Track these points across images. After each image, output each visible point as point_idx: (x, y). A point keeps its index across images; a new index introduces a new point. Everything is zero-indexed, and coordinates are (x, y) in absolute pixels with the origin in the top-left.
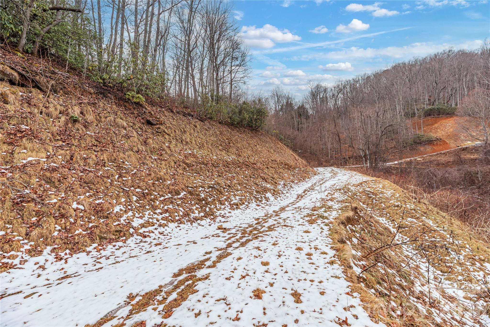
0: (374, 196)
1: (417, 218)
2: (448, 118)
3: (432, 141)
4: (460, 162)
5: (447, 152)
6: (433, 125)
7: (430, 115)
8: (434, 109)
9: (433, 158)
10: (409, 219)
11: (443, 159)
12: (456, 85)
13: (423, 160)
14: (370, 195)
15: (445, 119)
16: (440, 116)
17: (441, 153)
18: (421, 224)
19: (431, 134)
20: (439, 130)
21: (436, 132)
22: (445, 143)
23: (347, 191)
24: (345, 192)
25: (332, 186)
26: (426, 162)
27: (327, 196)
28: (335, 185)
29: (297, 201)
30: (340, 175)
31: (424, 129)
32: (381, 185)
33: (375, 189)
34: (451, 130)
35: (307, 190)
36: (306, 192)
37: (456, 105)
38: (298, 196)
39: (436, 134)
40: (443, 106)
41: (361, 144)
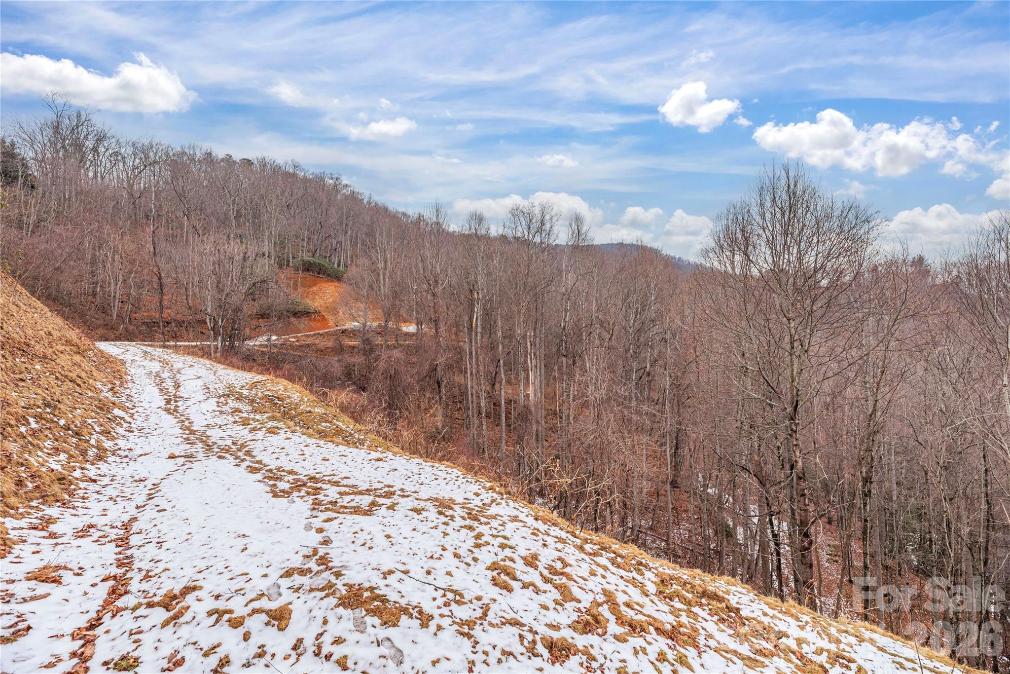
0: (280, 402)
1: (330, 422)
2: (328, 281)
3: (309, 313)
4: (341, 349)
5: (326, 333)
6: (310, 287)
7: (308, 271)
8: (314, 262)
9: (309, 341)
10: (323, 424)
11: (323, 343)
12: (341, 238)
13: (297, 341)
15: (326, 281)
16: (321, 276)
17: (319, 333)
18: (334, 427)
19: (308, 301)
20: (317, 297)
21: (313, 300)
22: (324, 319)
23: (240, 398)
24: (238, 399)
25: (207, 391)
26: (301, 346)
27: (218, 406)
28: (208, 388)
29: (182, 418)
30: (180, 365)
31: (300, 290)
32: (281, 386)
33: (277, 392)
34: (331, 300)
35: (170, 400)
36: (172, 402)
37: (339, 265)
38: (168, 411)
39: (314, 302)
40: (325, 262)
41: (209, 304)
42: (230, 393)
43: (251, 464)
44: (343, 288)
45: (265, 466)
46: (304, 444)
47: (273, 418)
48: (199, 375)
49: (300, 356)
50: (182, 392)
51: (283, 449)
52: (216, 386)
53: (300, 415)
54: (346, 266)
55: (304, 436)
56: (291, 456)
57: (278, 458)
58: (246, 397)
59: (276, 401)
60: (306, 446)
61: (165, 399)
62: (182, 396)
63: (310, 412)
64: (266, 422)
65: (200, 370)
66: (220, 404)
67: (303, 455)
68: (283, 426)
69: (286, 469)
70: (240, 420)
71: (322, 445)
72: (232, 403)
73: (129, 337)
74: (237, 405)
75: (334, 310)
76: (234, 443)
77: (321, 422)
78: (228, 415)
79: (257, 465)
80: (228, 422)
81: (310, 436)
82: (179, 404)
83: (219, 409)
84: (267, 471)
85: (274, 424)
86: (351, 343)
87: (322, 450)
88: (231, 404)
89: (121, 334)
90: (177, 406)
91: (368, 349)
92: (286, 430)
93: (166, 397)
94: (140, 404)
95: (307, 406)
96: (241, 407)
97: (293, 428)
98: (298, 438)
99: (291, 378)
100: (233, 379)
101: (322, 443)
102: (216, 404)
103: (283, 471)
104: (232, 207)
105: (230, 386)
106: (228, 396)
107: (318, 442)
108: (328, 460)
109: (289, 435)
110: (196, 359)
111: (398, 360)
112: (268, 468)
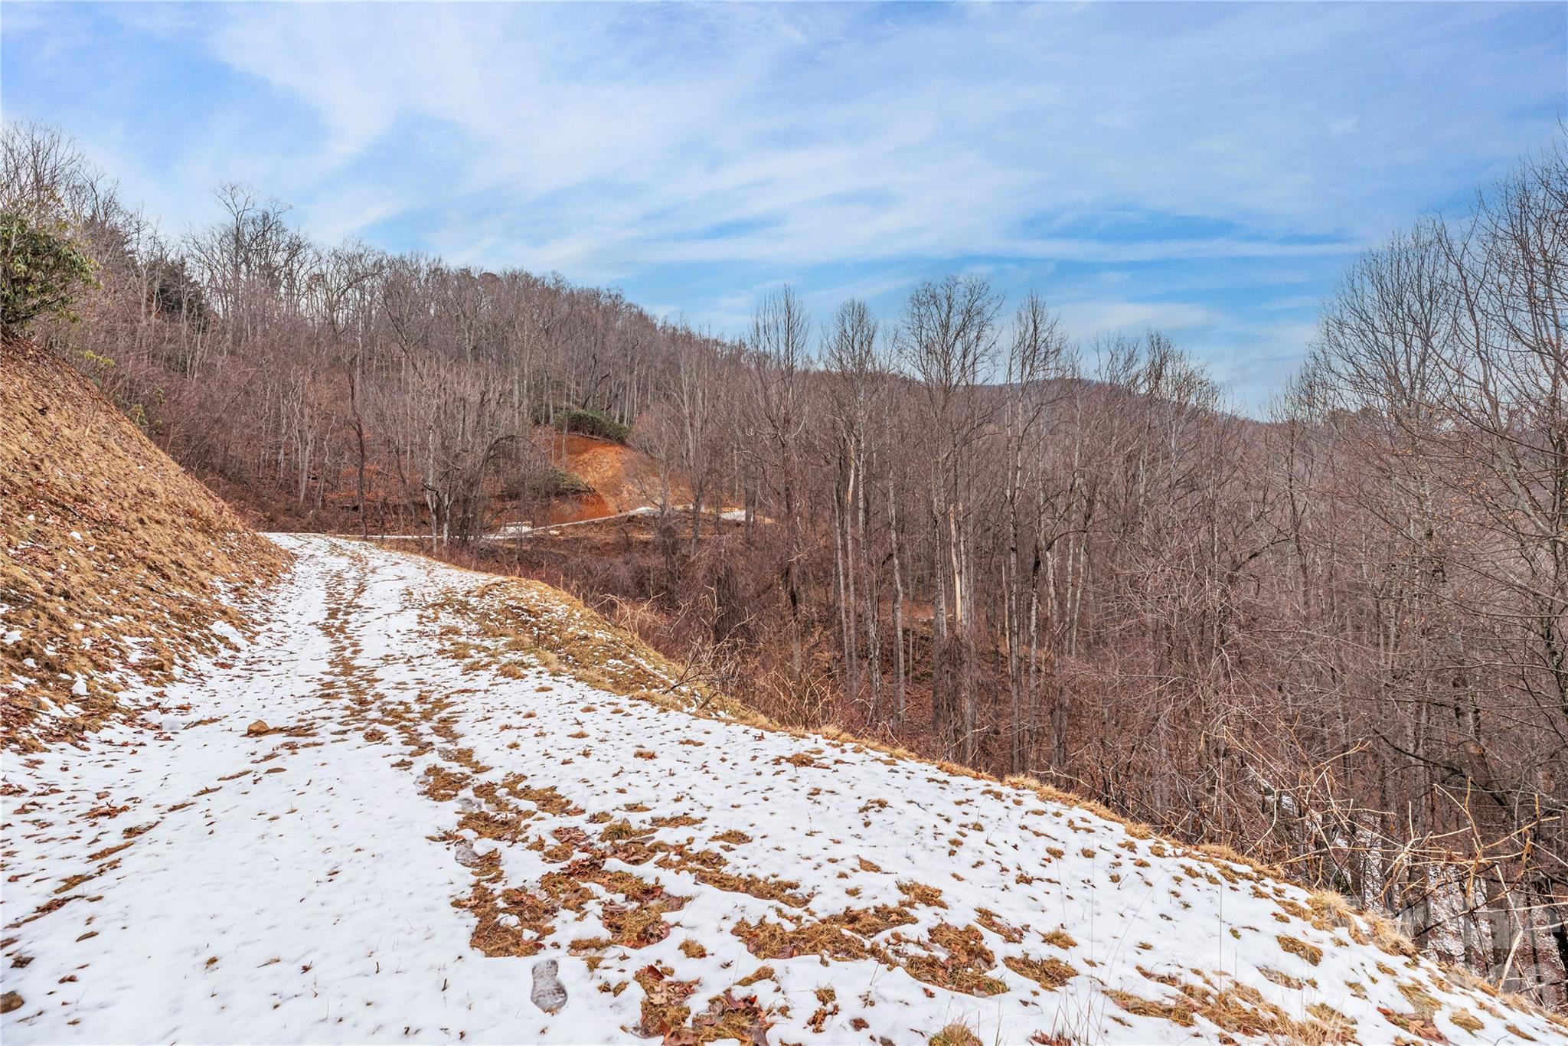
0: (533, 620)
1: (623, 658)
2: (605, 444)
3: (579, 491)
4: (627, 546)
5: (605, 521)
6: (580, 453)
7: (577, 429)
8: (585, 416)
9: (581, 534)
10: (610, 661)
11: (599, 537)
12: (625, 377)
13: (561, 534)
14: (523, 618)
15: (603, 445)
16: (595, 437)
17: (593, 523)
18: (632, 667)
19: (577, 474)
20: (589, 469)
21: (585, 473)
22: (600, 500)
23: (462, 609)
24: (458, 611)
25: (407, 597)
26: (567, 541)
27: (420, 623)
28: (411, 594)
29: (346, 643)
30: (380, 562)
31: (565, 458)
32: (535, 592)
33: (528, 600)
34: (610, 473)
35: (338, 610)
36: (340, 615)
37: (621, 421)
38: (326, 630)
39: (586, 477)
40: (602, 417)
41: (431, 472)
42: (448, 602)
43: (441, 763)
44: (628, 455)
45: (480, 769)
46: (583, 705)
47: (516, 646)
48: (402, 575)
49: (564, 556)
50: (364, 600)
51: (530, 716)
52: (426, 591)
53: (568, 643)
54: (631, 422)
55: (580, 685)
56: (549, 739)
57: (515, 746)
58: (474, 610)
59: (525, 617)
60: (588, 710)
61: (329, 609)
62: (360, 604)
63: (586, 638)
64: (502, 653)
65: (406, 569)
66: (424, 620)
67: (581, 736)
68: (535, 661)
69: (537, 785)
70: (452, 648)
71: (627, 710)
72: (446, 619)
73: (320, 526)
74: (453, 622)
75: (614, 488)
76: (421, 699)
77: (607, 657)
78: (432, 640)
79: (455, 768)
80: (428, 651)
81: (594, 684)
82: (351, 618)
83: (420, 628)
84: (480, 791)
85: (516, 657)
86: (644, 537)
87: (630, 723)
88: (443, 619)
89: (310, 524)
90: (346, 622)
91: (669, 543)
92: (541, 669)
93: (332, 606)
94: (282, 617)
95: (581, 628)
96: (460, 625)
97: (555, 666)
98: (567, 689)
99: (552, 582)
100: (457, 581)
101: (624, 701)
102: (416, 619)
103: (526, 793)
104: (467, 335)
105: (449, 592)
106: (442, 606)
107: (613, 699)
108: (652, 756)
109: (547, 680)
110: (406, 555)
111: (731, 551)
112: (483, 778)
